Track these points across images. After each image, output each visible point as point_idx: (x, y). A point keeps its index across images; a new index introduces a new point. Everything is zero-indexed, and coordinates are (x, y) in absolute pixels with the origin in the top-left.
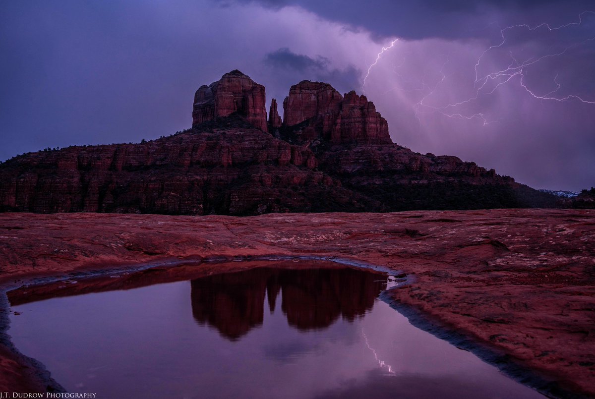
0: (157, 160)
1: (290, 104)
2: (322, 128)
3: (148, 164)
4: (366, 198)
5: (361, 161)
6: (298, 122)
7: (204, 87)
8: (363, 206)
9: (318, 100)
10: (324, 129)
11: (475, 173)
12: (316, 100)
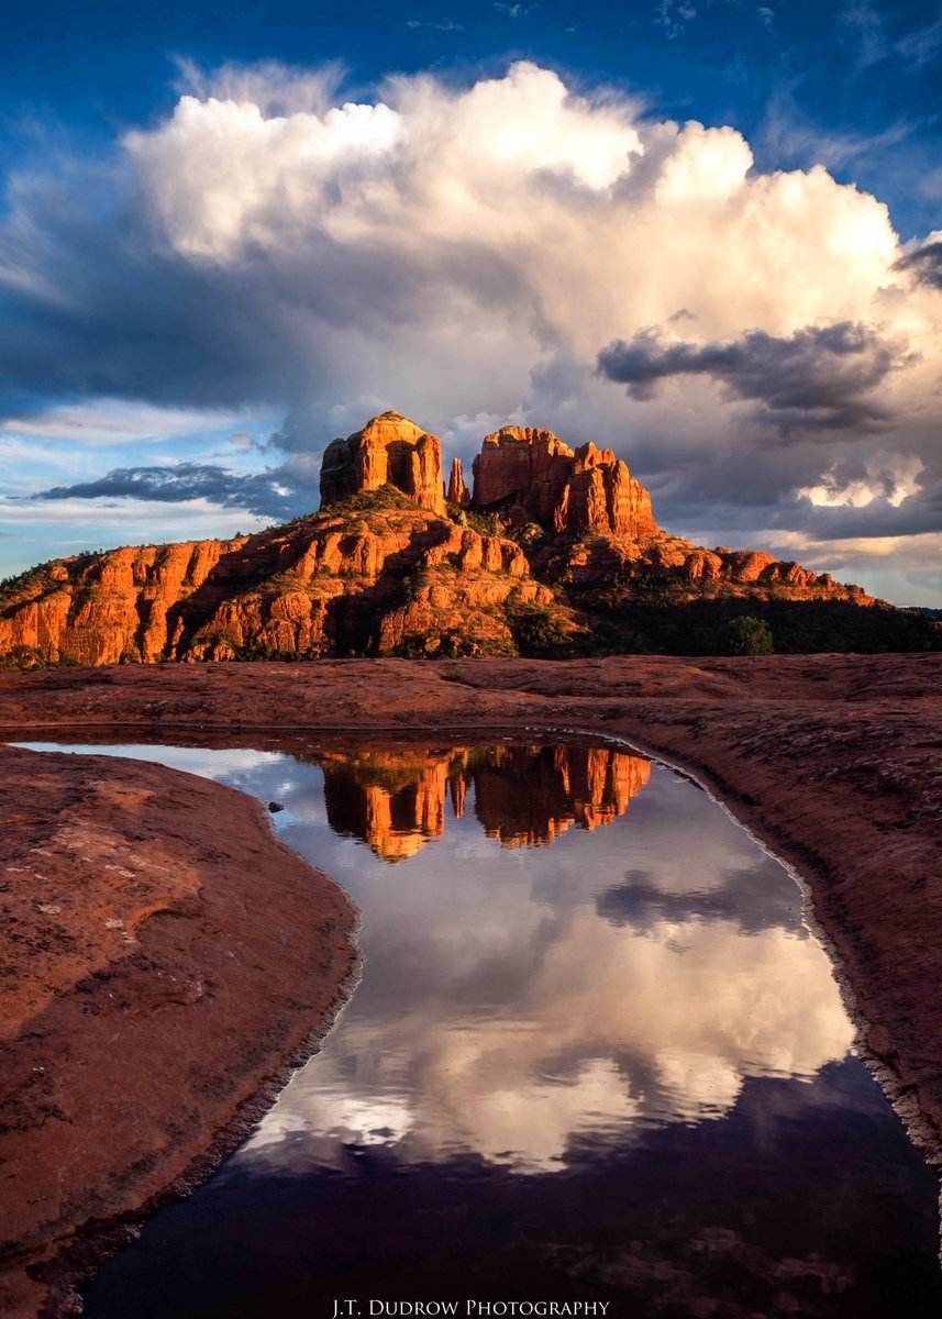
0: (259, 567)
1: (485, 467)
2: (538, 507)
3: (245, 574)
4: (610, 624)
5: (603, 562)
6: (498, 498)
7: (338, 442)
8: (603, 639)
9: (531, 461)
10: (541, 508)
11: (797, 580)
12: (528, 457)
